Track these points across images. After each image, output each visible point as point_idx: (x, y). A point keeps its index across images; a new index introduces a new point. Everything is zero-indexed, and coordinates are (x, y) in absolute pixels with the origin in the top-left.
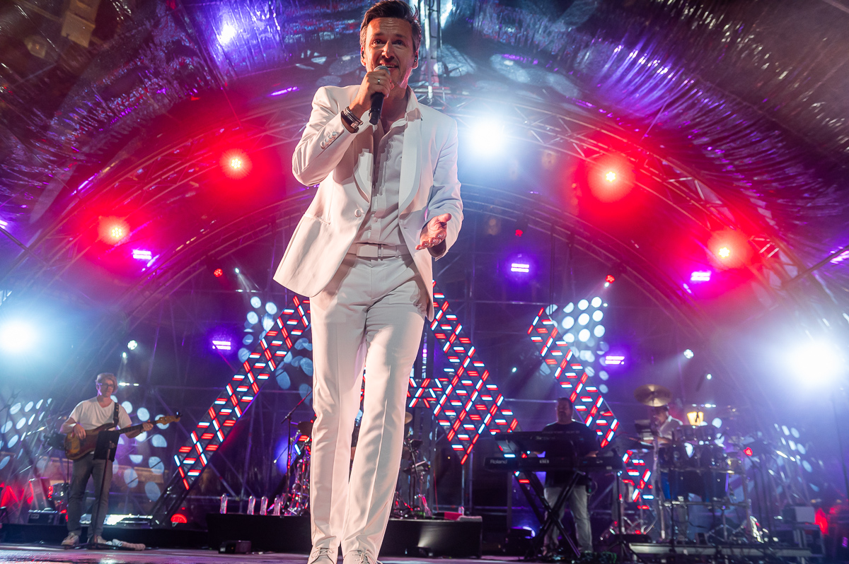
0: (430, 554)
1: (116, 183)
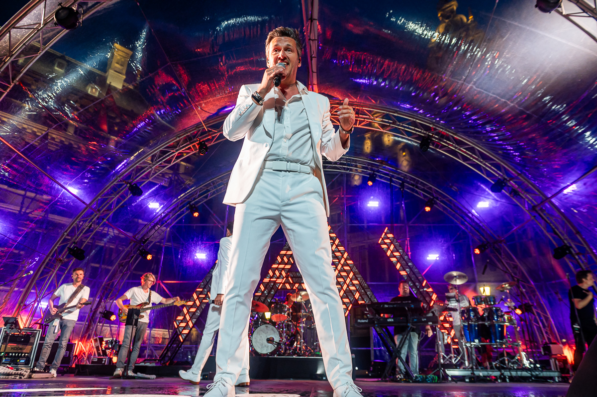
0: (324, 378)
1: (137, 165)
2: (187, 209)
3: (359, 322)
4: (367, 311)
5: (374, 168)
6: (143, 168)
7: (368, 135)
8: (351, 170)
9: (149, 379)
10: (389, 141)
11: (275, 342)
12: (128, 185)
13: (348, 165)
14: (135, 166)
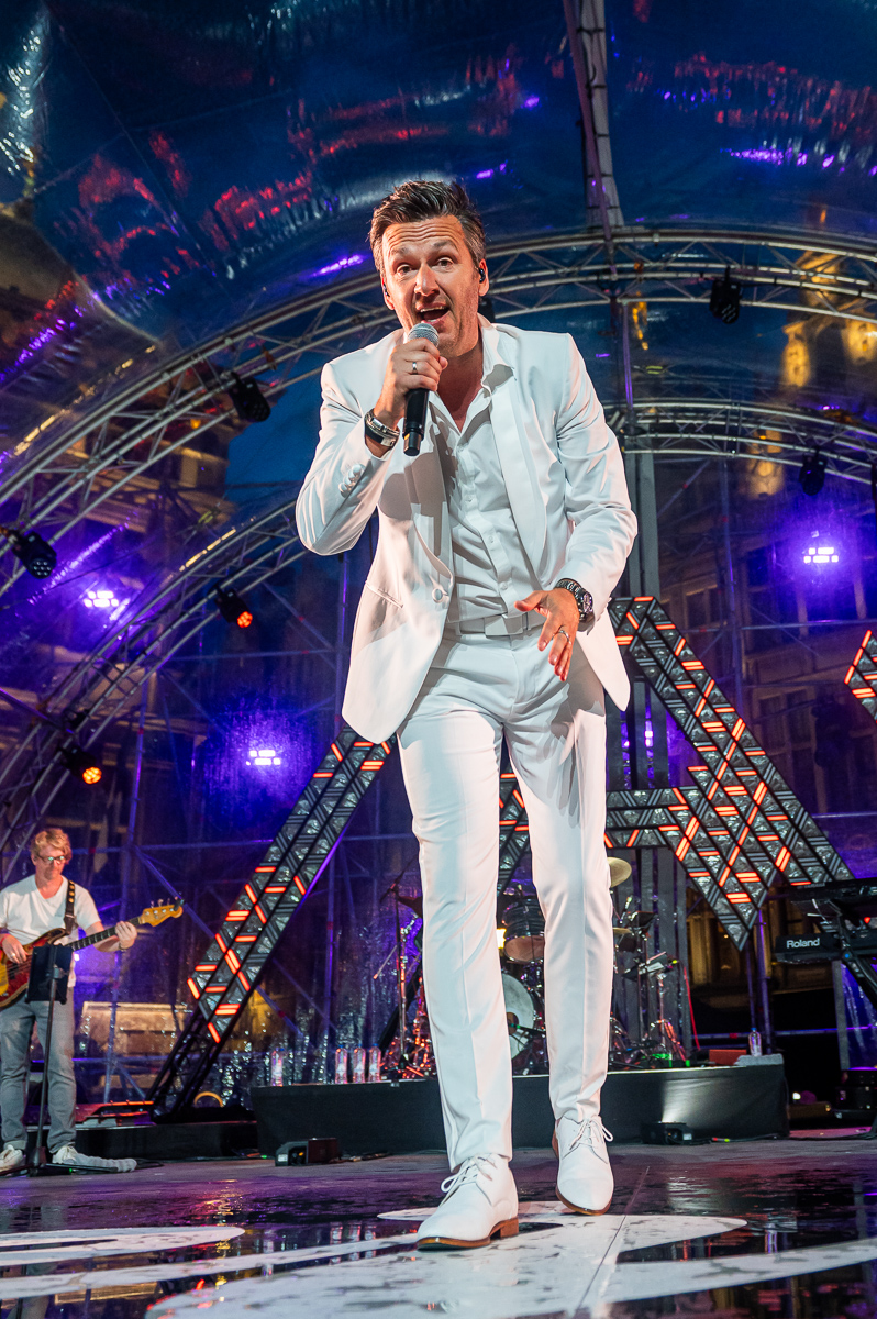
0: (687, 1137)
1: (38, 470)
2: (211, 606)
3: (791, 948)
4: (814, 911)
5: (816, 437)
6: (59, 477)
7: (794, 329)
8: (744, 448)
9: (114, 1171)
10: (865, 342)
11: (522, 1028)
12: (12, 539)
13: (733, 432)
14: (31, 475)
